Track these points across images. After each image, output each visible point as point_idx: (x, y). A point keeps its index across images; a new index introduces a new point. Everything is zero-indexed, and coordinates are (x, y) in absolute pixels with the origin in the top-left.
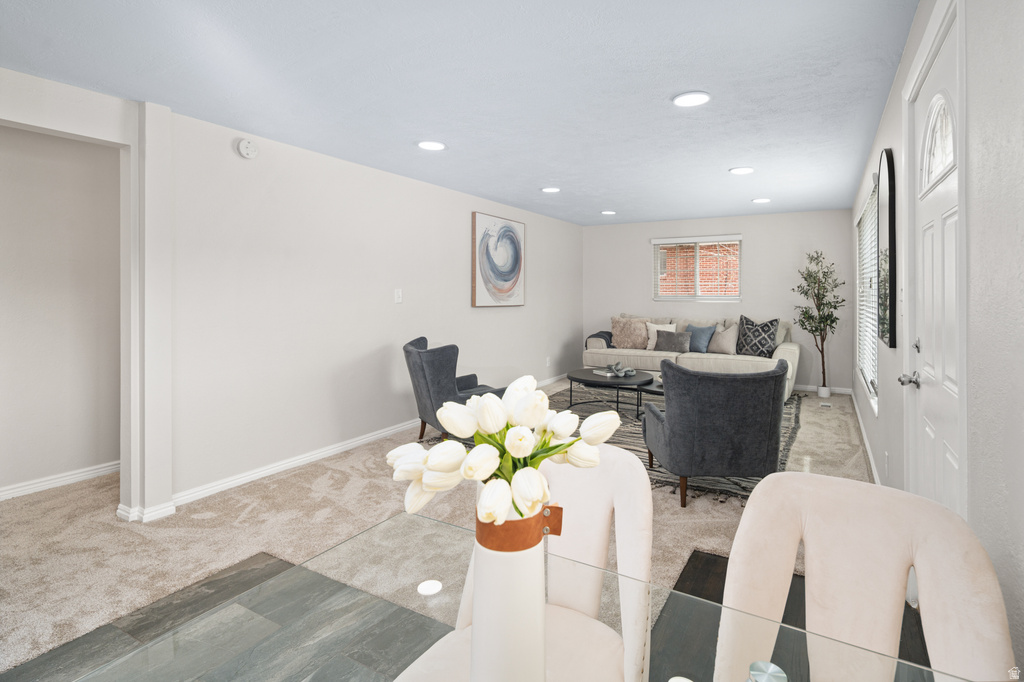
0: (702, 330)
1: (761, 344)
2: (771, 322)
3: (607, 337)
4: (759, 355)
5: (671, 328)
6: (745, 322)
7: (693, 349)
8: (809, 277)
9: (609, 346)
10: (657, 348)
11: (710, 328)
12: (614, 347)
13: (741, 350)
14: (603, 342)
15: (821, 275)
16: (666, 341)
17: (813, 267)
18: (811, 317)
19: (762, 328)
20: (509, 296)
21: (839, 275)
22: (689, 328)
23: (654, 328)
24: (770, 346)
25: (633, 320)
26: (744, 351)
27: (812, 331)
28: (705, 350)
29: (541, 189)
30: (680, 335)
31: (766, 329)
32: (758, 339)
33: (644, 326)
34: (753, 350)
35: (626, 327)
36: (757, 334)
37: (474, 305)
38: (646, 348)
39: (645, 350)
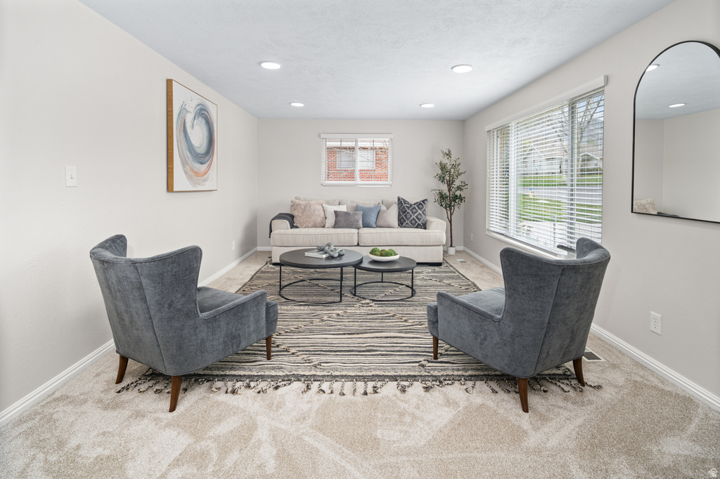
0: (370, 209)
1: (418, 219)
2: (423, 201)
3: (290, 218)
4: (417, 227)
5: (343, 208)
6: (401, 202)
7: (366, 225)
9: (292, 226)
10: (336, 226)
11: (377, 207)
12: (297, 227)
13: (402, 224)
14: (286, 223)
15: (451, 167)
16: (342, 220)
17: (445, 161)
19: (417, 206)
20: (203, 180)
22: (357, 208)
23: (331, 209)
24: (423, 220)
25: (312, 202)
26: (404, 224)
27: (445, 207)
28: (374, 225)
29: (260, 63)
30: (352, 213)
31: (420, 206)
32: (416, 215)
33: (321, 207)
34: (412, 223)
35: (306, 208)
36: (414, 211)
37: (170, 188)
38: (324, 227)
39: (323, 229)
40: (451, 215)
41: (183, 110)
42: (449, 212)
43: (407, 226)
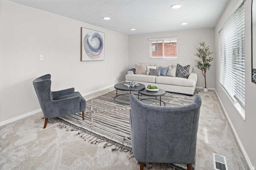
0: (165, 69)
1: (184, 74)
2: (187, 66)
3: (134, 70)
4: (183, 77)
5: (155, 68)
6: (179, 66)
7: (161, 75)
8: (200, 51)
9: (134, 73)
10: (150, 74)
11: (167, 68)
12: (136, 74)
13: (177, 75)
14: (132, 72)
15: (204, 50)
16: (153, 72)
17: (202, 47)
18: (201, 65)
19: (184, 68)
20: (97, 57)
21: (211, 50)
22: (160, 68)
23: (149, 67)
24: (187, 74)
25: (142, 65)
26: (178, 76)
27: (201, 69)
28: (165, 75)
30: (157, 70)
31: (186, 68)
32: (183, 72)
33: (146, 67)
34: (181, 75)
35: (140, 67)
36: (183, 70)
37: (81, 60)
38: (146, 74)
39: (146, 75)
40: (205, 72)
41: (87, 36)
42: (204, 72)
43: (179, 76)
